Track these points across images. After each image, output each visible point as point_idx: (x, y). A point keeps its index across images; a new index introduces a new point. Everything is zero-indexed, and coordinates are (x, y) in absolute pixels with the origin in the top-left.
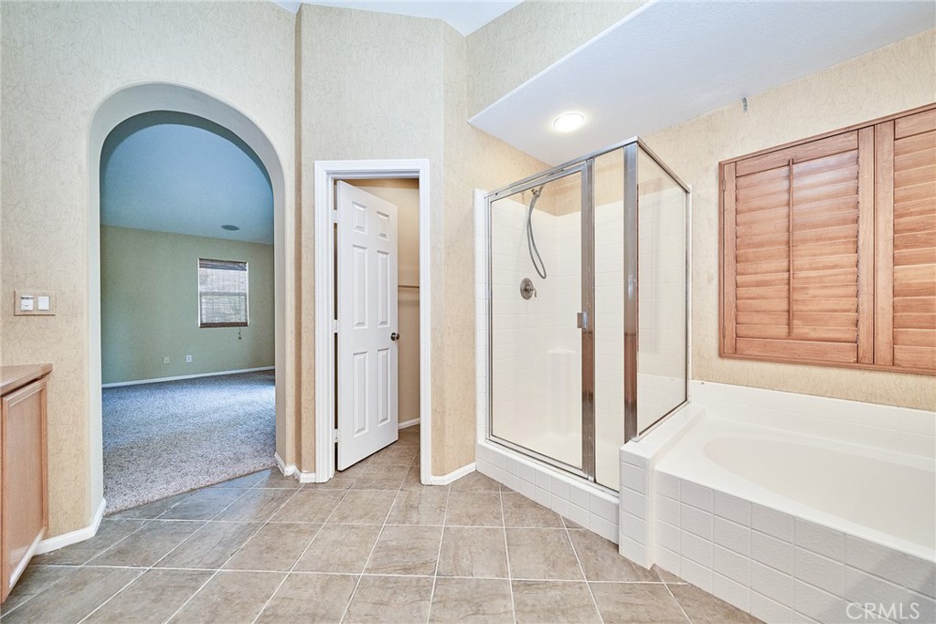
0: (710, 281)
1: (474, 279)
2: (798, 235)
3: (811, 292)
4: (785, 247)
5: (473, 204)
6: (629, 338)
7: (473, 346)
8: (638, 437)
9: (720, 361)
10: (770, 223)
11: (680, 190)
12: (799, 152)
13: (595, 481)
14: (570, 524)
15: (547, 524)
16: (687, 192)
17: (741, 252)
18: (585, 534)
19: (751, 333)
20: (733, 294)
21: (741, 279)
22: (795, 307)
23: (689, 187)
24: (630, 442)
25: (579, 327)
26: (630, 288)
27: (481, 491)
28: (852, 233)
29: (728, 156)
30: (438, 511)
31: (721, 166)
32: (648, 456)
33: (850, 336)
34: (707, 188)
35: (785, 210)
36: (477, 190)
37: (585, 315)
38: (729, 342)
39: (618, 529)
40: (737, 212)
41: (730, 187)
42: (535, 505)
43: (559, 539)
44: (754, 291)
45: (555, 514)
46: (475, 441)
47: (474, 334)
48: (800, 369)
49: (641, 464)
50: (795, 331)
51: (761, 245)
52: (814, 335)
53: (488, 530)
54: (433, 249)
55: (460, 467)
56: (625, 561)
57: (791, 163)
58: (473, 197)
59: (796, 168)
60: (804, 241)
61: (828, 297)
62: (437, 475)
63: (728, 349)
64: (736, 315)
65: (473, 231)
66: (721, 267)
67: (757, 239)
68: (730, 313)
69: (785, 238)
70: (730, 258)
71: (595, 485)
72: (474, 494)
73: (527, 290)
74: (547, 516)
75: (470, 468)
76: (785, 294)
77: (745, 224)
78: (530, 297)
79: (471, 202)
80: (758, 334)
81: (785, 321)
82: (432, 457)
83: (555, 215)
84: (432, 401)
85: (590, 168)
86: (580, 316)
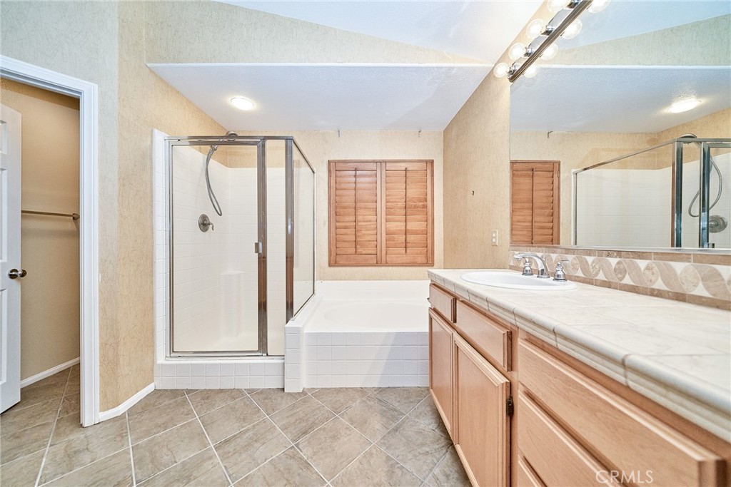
0: (324, 224)
1: (152, 212)
2: (358, 205)
3: (363, 232)
4: (354, 210)
5: (152, 142)
6: (288, 259)
7: (151, 274)
8: (294, 317)
9: (329, 268)
10: (348, 197)
11: (310, 170)
12: (359, 166)
13: (267, 355)
14: (251, 391)
15: (234, 398)
16: (313, 172)
17: (338, 210)
18: (262, 392)
19: (342, 253)
20: (334, 233)
21: (337, 224)
22: (358, 239)
23: (315, 170)
24: (290, 322)
25: (256, 252)
26: (289, 227)
27: (165, 403)
28: (375, 207)
29: (332, 159)
30: (119, 439)
31: (329, 162)
32: (300, 326)
33: (374, 252)
34: (323, 172)
35: (354, 192)
36: (156, 131)
37: (261, 244)
38: (333, 258)
39: (284, 378)
40: (336, 189)
41: (333, 175)
42: (221, 391)
43: (245, 403)
44: (343, 231)
45: (238, 390)
46: (154, 362)
47: (152, 263)
48: (360, 268)
49: (297, 331)
50: (358, 251)
51: (345, 208)
52: (364, 252)
53: (181, 426)
54: (103, 178)
55: (137, 392)
56: (289, 393)
57: (356, 170)
58: (152, 136)
59: (358, 173)
60: (361, 208)
61: (368, 235)
62: (108, 409)
63: (333, 262)
64: (336, 244)
65: (152, 168)
66: (329, 217)
67: (344, 204)
68: (333, 242)
69: (354, 206)
70: (333, 213)
71: (268, 357)
72: (159, 408)
73: (204, 224)
74: (233, 394)
75: (150, 388)
76: (354, 233)
77: (339, 196)
78: (207, 230)
79: (149, 140)
80: (344, 253)
81: (354, 246)
82: (101, 392)
83: (227, 166)
84: (100, 335)
85: (264, 146)
86: (257, 245)
